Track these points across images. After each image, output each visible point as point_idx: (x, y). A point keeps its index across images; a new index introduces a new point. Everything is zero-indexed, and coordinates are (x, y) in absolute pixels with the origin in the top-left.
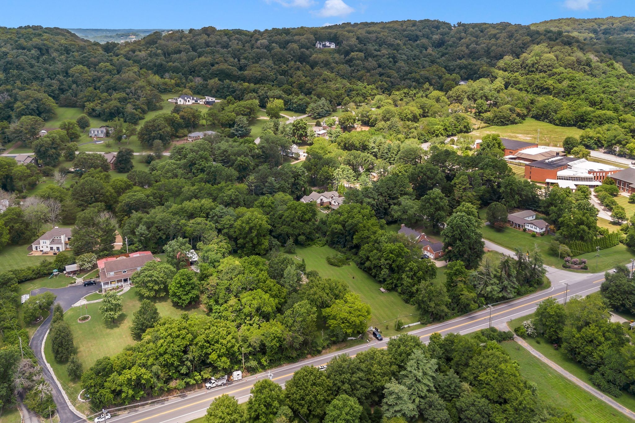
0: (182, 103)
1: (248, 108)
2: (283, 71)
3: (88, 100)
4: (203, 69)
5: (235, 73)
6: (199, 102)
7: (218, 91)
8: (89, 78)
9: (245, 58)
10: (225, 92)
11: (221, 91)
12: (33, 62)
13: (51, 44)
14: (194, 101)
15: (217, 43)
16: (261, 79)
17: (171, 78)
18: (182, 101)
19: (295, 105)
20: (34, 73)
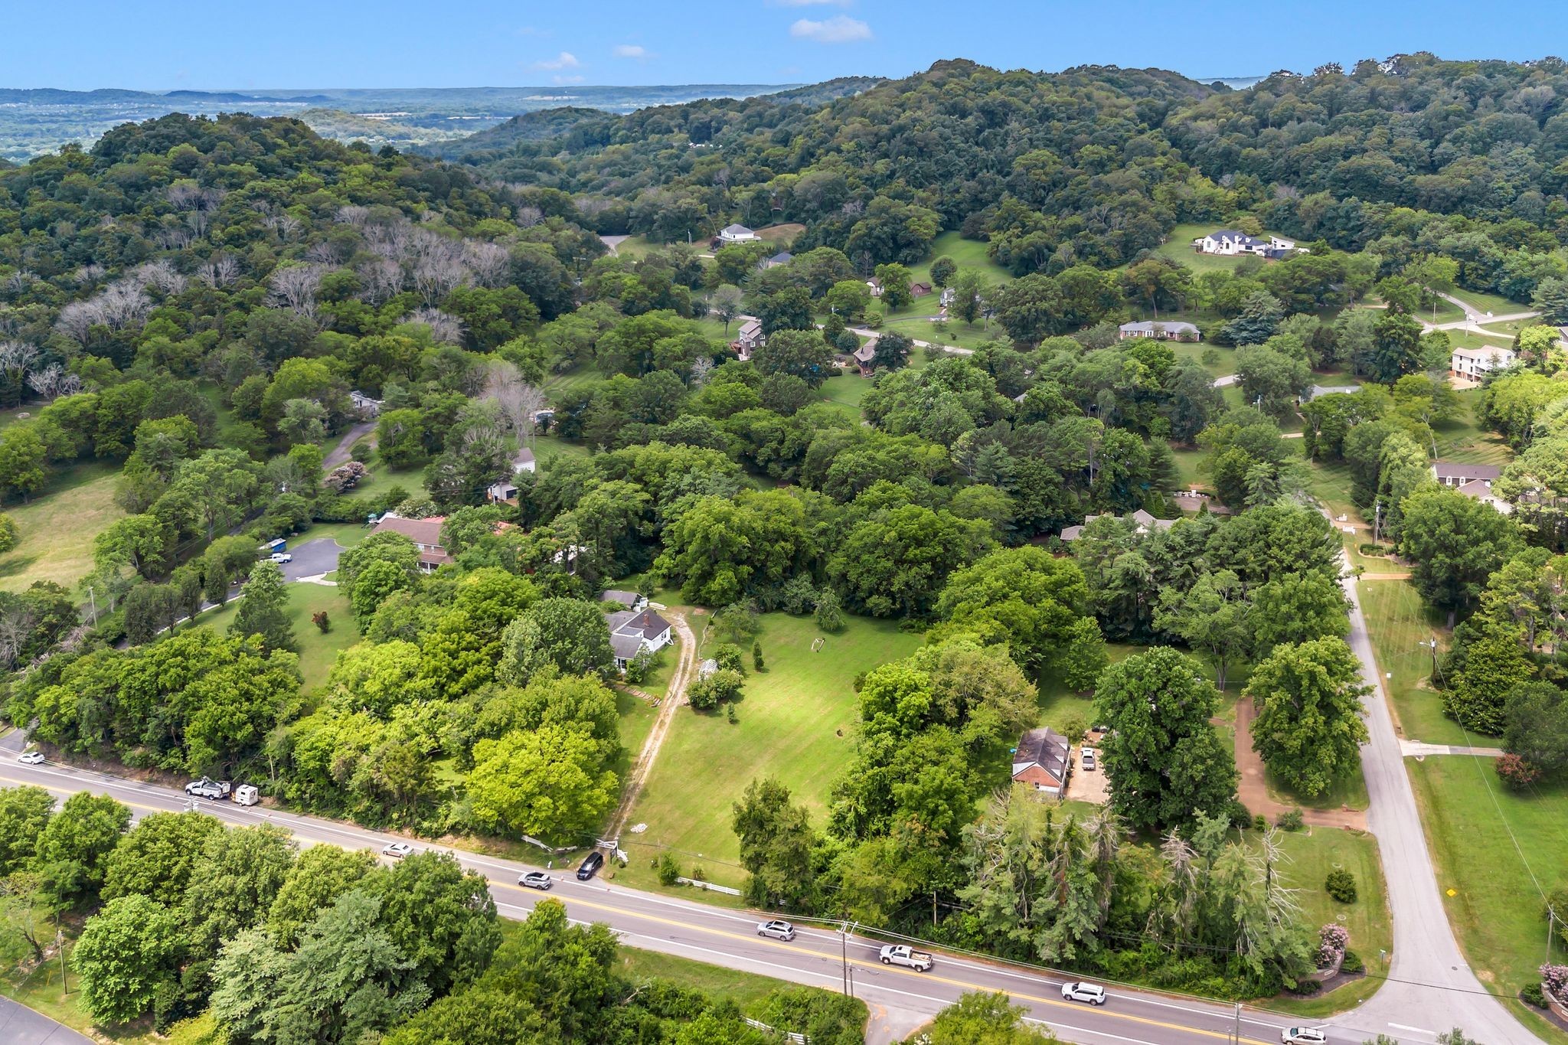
0: (1211, 250)
1: (1319, 274)
2: (1554, 178)
3: (999, 228)
4: (1317, 167)
5: (1392, 179)
6: (1254, 249)
7: (1321, 225)
8: (1044, 177)
9: (1455, 141)
10: (1338, 227)
11: (1328, 224)
12: (958, 141)
13: (1021, 104)
14: (1243, 248)
15: (1405, 95)
16: (1462, 199)
17: (1234, 188)
18: (1214, 244)
19: (1507, 280)
20: (945, 163)
